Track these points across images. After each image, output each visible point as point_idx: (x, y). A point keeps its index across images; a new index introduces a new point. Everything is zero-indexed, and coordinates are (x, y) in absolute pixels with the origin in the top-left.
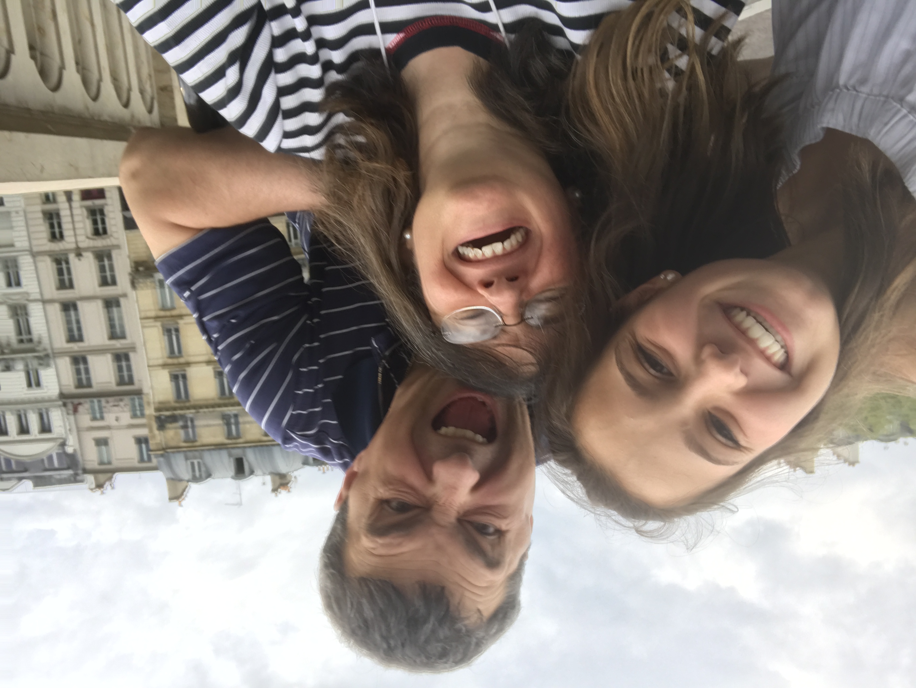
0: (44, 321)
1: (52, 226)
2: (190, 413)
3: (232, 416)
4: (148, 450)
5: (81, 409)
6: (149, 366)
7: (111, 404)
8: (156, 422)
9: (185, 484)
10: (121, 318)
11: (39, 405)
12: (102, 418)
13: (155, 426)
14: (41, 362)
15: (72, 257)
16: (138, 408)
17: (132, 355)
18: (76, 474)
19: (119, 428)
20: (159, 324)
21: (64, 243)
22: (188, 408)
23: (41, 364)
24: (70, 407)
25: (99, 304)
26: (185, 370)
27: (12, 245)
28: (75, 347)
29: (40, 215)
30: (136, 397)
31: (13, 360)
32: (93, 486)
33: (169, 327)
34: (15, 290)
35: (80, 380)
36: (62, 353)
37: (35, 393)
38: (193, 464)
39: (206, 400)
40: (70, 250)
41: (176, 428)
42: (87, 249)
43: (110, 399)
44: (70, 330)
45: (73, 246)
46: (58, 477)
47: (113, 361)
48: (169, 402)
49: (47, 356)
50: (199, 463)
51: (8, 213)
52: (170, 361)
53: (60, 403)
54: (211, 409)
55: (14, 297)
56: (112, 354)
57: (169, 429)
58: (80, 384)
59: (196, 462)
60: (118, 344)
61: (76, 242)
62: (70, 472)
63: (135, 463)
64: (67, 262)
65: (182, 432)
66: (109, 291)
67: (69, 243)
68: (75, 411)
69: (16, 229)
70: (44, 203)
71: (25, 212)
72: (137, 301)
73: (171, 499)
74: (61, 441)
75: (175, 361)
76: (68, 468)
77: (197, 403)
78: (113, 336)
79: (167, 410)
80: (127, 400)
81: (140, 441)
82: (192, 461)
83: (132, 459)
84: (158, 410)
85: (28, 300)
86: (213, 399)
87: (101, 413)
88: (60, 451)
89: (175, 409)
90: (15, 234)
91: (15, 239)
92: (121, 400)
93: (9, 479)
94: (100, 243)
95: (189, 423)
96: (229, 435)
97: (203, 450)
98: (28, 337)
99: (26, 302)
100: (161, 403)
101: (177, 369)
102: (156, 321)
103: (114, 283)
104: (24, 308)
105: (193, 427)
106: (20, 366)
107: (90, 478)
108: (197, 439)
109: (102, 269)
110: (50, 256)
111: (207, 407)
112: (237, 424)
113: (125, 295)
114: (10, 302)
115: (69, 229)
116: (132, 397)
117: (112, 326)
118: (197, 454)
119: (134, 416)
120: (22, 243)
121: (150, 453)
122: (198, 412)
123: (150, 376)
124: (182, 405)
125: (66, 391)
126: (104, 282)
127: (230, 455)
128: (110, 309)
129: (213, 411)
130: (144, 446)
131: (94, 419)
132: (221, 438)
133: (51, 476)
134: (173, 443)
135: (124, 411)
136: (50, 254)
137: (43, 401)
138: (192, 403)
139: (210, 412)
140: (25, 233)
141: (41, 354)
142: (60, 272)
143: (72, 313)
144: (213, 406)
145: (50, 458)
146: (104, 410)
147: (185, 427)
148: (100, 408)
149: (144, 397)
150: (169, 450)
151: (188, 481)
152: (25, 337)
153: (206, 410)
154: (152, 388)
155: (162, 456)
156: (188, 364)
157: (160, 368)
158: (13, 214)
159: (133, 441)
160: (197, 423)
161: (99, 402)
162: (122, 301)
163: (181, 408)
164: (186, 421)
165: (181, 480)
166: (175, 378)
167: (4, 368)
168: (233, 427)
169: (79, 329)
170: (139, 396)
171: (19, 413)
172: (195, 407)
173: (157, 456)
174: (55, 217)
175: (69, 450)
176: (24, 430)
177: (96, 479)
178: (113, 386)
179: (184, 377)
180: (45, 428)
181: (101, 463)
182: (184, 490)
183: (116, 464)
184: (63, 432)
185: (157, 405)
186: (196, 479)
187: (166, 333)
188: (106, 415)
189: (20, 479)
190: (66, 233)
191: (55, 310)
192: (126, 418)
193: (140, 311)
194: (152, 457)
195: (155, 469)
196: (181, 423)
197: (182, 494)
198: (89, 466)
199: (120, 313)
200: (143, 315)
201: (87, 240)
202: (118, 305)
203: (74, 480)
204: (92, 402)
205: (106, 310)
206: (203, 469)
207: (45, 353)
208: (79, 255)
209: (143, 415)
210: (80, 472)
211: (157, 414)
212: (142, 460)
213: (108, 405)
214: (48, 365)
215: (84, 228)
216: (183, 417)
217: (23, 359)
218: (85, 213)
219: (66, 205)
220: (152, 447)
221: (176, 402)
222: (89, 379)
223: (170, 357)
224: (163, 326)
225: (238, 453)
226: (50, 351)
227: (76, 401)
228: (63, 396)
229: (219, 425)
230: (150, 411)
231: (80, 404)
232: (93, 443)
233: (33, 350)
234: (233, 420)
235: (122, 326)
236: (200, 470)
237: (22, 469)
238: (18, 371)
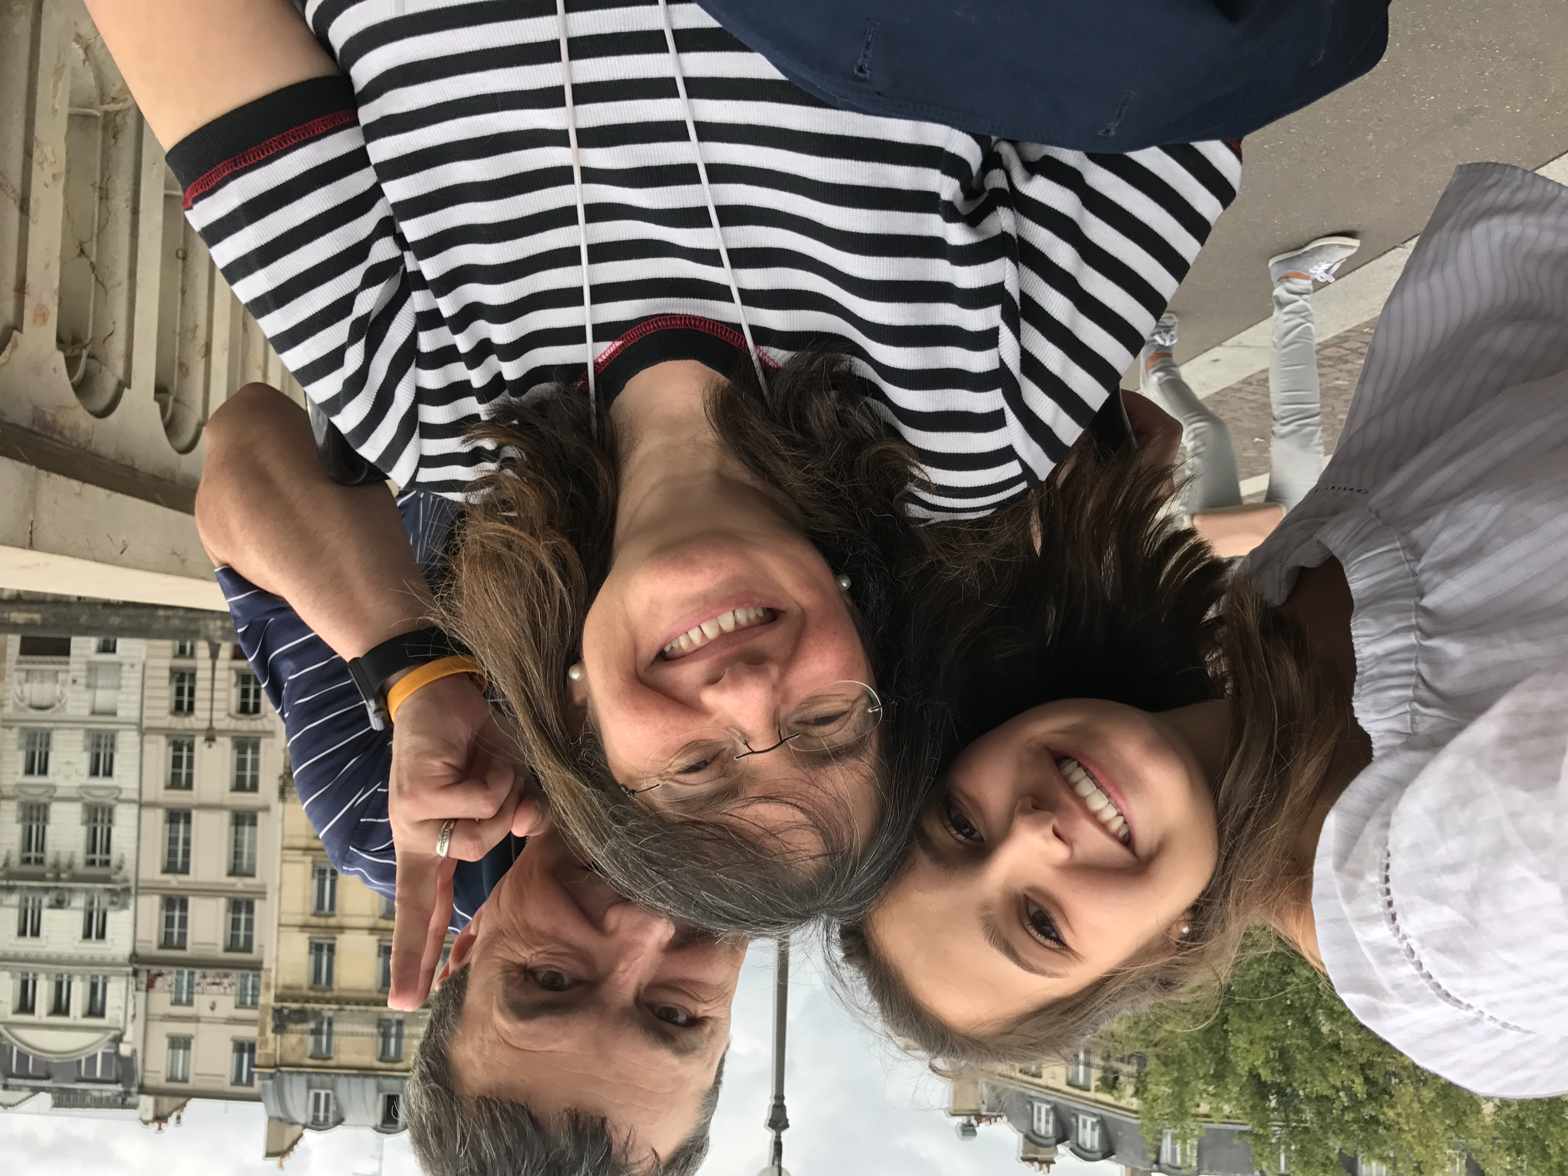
0: (135, 834)
1: (180, 692)
2: (330, 1010)
3: (394, 1022)
4: (252, 1064)
5: (159, 982)
6: (280, 925)
7: (209, 980)
8: (274, 1018)
9: (297, 1129)
10: (253, 844)
11: (95, 970)
12: (190, 1002)
13: (270, 1025)
14: (115, 899)
15: (199, 741)
16: (250, 992)
17: (257, 904)
18: (127, 1093)
19: (213, 1021)
20: (308, 859)
21: (192, 718)
22: (328, 1001)
23: (113, 903)
24: (143, 977)
25: (225, 817)
26: (334, 939)
27: (114, 713)
28: (174, 880)
29: (166, 674)
30: (251, 974)
31: (71, 890)
32: (149, 1116)
33: (323, 866)
34: (101, 781)
35: (168, 936)
36: (151, 889)
37: (94, 948)
38: (317, 1097)
39: (358, 991)
40: (199, 731)
41: (303, 1032)
42: (223, 732)
43: (210, 972)
44: (172, 853)
45: (205, 725)
46: (97, 1094)
47: (228, 911)
48: (300, 988)
49: (127, 890)
50: (327, 1096)
51: (120, 665)
52: (314, 921)
53: (130, 970)
54: (363, 1008)
55: (96, 792)
56: (229, 899)
57: (292, 1032)
58: (166, 943)
59: (323, 1093)
60: (240, 883)
61: (211, 721)
62: (119, 1088)
63: (225, 1084)
64: (191, 749)
65: (310, 1040)
66: (245, 800)
67: (199, 719)
68: (150, 985)
69: (123, 690)
70: (175, 657)
71: (144, 666)
72: (283, 820)
73: (269, 1154)
74: (117, 1033)
75: (322, 921)
76: (116, 1082)
77: (344, 994)
78: (234, 871)
79: (295, 1001)
80: (235, 975)
81: (242, 1048)
82: (317, 1091)
83: (223, 1076)
84: (279, 998)
85: (117, 799)
86: (369, 991)
87: (190, 993)
88: (112, 1051)
89: (307, 1000)
90: (121, 697)
91: (119, 705)
92: (226, 976)
93: (19, 1088)
94: (246, 725)
95: (325, 1027)
96: (383, 1056)
97: (338, 1075)
98: (105, 857)
99: (114, 802)
100: (287, 987)
101: (323, 935)
102: (304, 855)
103: (254, 788)
104: (109, 812)
105: (330, 1034)
106: (79, 901)
107: (147, 1103)
108: (332, 1054)
109: (241, 765)
110: (167, 736)
111: (357, 1003)
112: (399, 1036)
113: (266, 809)
114: (89, 799)
115: (203, 700)
116: (244, 972)
117: (237, 855)
118: (328, 1079)
119: (241, 1005)
120: (128, 711)
121: (253, 1070)
122: (340, 1010)
123: (278, 941)
124: (320, 994)
125: (140, 951)
126: (239, 785)
127: (379, 1090)
128: (240, 828)
129: (366, 1011)
130: (246, 1056)
131: (177, 1002)
132: (369, 1059)
133: (85, 1091)
134: (292, 1058)
135: (225, 994)
136: (168, 732)
137: (102, 963)
138: (335, 994)
139: (360, 1011)
140: (137, 698)
141: (118, 887)
142: (177, 762)
143: (182, 827)
144: (367, 1003)
145: (92, 1059)
146: (196, 989)
147: (317, 1032)
148: (190, 985)
149: (263, 973)
150: (284, 1069)
151: (305, 1126)
152: (98, 856)
153: (355, 1007)
154: (277, 960)
155: (272, 1076)
156: (341, 929)
157: (297, 929)
158: (126, 668)
159: (230, 1046)
160: (336, 1027)
161: (191, 974)
162: (261, 816)
163: (317, 1001)
164: (322, 1023)
165: (293, 1123)
166: (316, 948)
167: (54, 903)
168: (393, 1041)
169: (187, 853)
170: (256, 973)
171: (59, 979)
172: (338, 1001)
173: (262, 1076)
174: (187, 678)
175: (125, 1050)
176: (60, 1008)
177: (157, 1105)
178: (219, 952)
179: (331, 949)
180: (95, 1009)
181: (172, 1079)
182: (295, 1142)
183: (194, 1083)
184: (121, 1018)
185: (279, 991)
186: (317, 1125)
187: (316, 875)
188: (196, 997)
189: (36, 1090)
190: (197, 705)
191: (156, 820)
192: (227, 1005)
193: (283, 836)
194: (256, 1076)
195: (256, 1098)
196: (312, 1025)
197: (291, 1148)
198: (149, 1082)
199: (253, 835)
200: (287, 843)
201: (228, 719)
202: (254, 823)
203: (122, 1102)
204: (180, 973)
205: (233, 828)
206: (332, 1108)
207: (124, 885)
208: (210, 739)
209: (255, 1005)
210: (134, 1089)
211: (279, 1005)
212: (238, 1081)
213: (204, 982)
214: (125, 906)
215: (228, 700)
216: (317, 1014)
217: (87, 891)
218: (234, 679)
219: (208, 663)
220: (257, 1061)
221: (311, 988)
222: (183, 936)
223: (315, 915)
224: (314, 863)
225: (391, 1086)
226: (132, 884)
227: (155, 969)
228: (135, 958)
229: (372, 1035)
230: (267, 999)
231: (160, 975)
232: (166, 1042)
233: (107, 880)
234: (394, 1030)
235: (252, 857)
236: (327, 1110)
237: (42, 1074)
238: (75, 909)
